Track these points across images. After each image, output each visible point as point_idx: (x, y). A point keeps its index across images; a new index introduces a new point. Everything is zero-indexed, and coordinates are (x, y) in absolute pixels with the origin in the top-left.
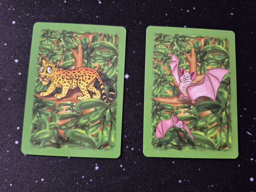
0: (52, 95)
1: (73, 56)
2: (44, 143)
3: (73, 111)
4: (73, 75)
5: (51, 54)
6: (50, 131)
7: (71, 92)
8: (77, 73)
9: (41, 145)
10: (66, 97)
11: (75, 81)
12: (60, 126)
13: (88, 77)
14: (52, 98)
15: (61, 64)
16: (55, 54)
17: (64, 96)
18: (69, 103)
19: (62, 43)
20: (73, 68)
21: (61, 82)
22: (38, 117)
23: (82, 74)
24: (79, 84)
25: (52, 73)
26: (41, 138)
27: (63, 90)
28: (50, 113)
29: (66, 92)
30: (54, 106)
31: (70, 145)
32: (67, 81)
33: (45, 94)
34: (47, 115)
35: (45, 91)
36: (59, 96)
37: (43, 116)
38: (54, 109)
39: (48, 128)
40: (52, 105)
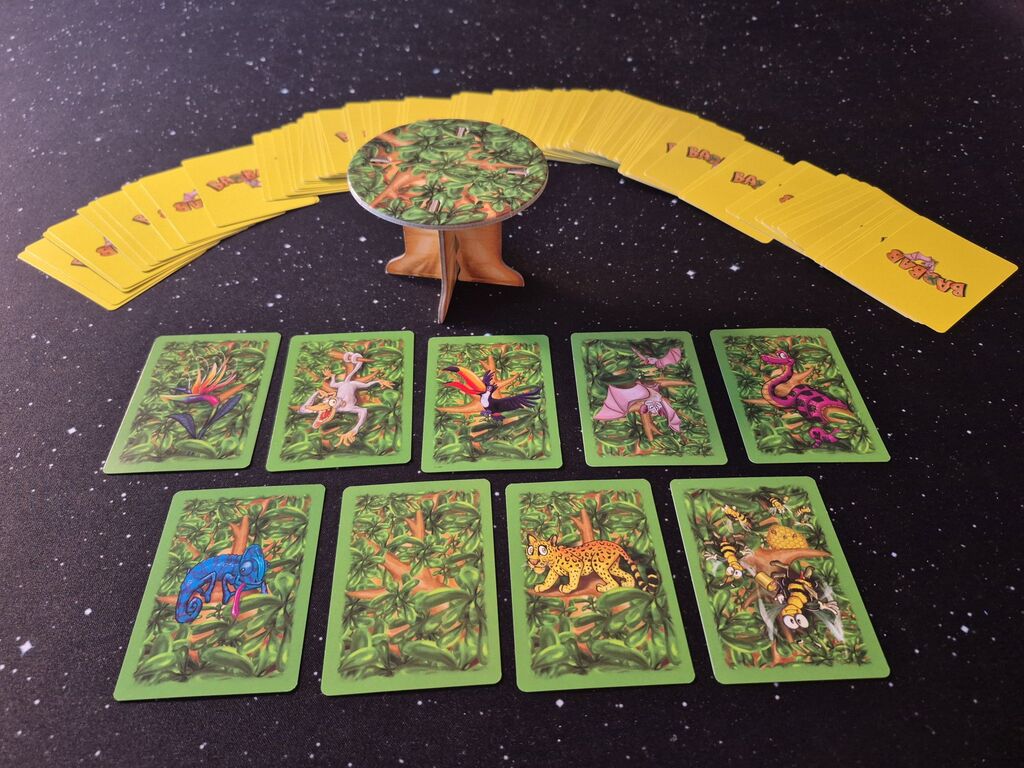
0: (555, 588)
1: (575, 526)
2: (557, 668)
3: (594, 609)
4: (583, 554)
5: (541, 528)
6: (562, 647)
7: (584, 581)
8: (587, 551)
9: (552, 673)
10: (578, 589)
11: (587, 563)
12: (579, 637)
13: (607, 555)
14: (557, 593)
15: (560, 540)
16: (547, 527)
17: (574, 587)
18: (586, 597)
19: (555, 510)
20: (580, 543)
21: (566, 566)
22: (537, 626)
23: (597, 551)
24: (595, 567)
25: (548, 555)
26: (549, 660)
27: (571, 579)
28: (557, 618)
29: (577, 582)
30: (562, 605)
31: (603, 667)
32: (574, 564)
33: (543, 588)
34: (553, 621)
35: (543, 583)
36: (566, 589)
37: (545, 623)
38: (562, 610)
39: (558, 642)
40: (557, 604)
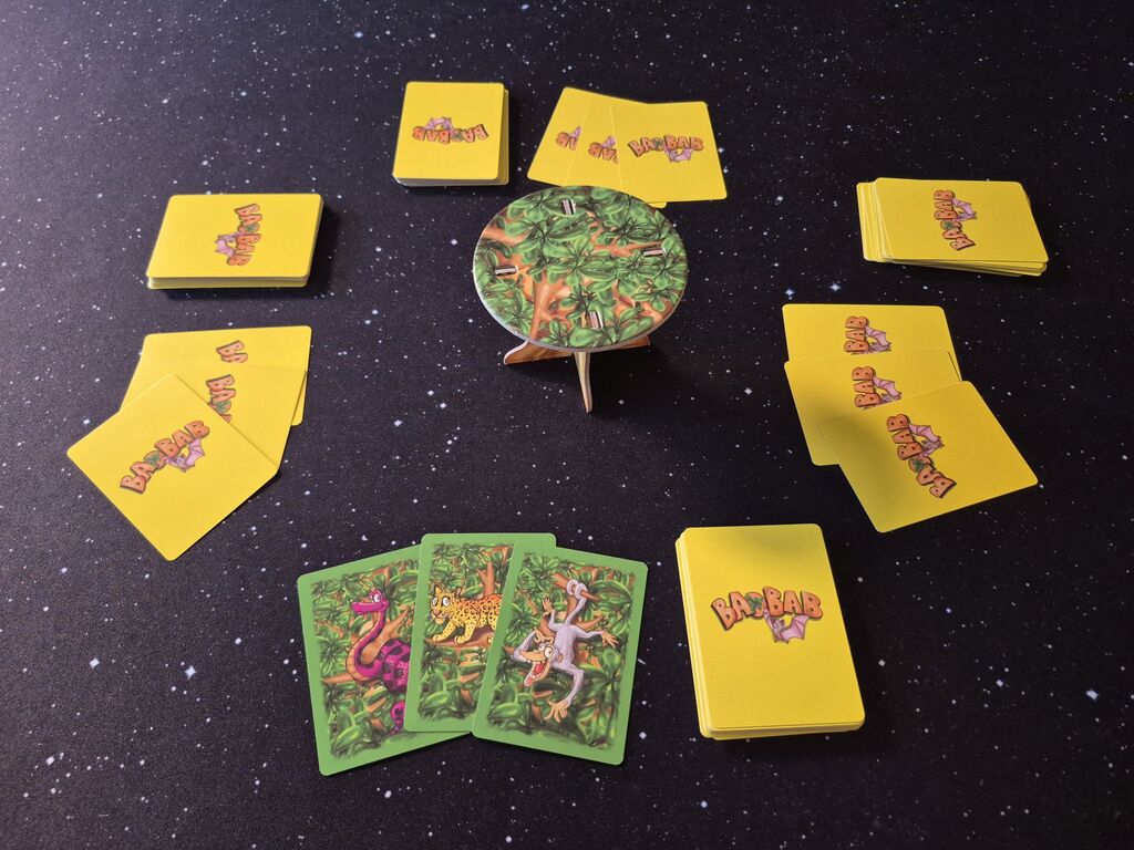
0: (451, 638)
1: (479, 579)
3: (482, 660)
4: (481, 607)
5: (448, 579)
6: (448, 693)
7: (478, 632)
8: (486, 604)
9: (435, 716)
10: (471, 640)
11: (483, 615)
12: (463, 685)
14: (452, 643)
15: (463, 591)
16: (454, 579)
17: (468, 638)
18: (476, 648)
19: (464, 562)
20: (481, 596)
21: (464, 618)
22: (429, 673)
24: (489, 620)
25: (449, 605)
26: (434, 704)
27: (467, 630)
28: (447, 666)
29: (471, 633)
30: (454, 655)
32: (471, 616)
33: (440, 638)
34: (443, 669)
35: (441, 633)
36: (460, 640)
37: (437, 670)
38: (454, 660)
39: (445, 688)
40: (449, 653)
